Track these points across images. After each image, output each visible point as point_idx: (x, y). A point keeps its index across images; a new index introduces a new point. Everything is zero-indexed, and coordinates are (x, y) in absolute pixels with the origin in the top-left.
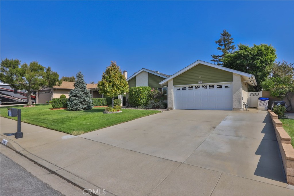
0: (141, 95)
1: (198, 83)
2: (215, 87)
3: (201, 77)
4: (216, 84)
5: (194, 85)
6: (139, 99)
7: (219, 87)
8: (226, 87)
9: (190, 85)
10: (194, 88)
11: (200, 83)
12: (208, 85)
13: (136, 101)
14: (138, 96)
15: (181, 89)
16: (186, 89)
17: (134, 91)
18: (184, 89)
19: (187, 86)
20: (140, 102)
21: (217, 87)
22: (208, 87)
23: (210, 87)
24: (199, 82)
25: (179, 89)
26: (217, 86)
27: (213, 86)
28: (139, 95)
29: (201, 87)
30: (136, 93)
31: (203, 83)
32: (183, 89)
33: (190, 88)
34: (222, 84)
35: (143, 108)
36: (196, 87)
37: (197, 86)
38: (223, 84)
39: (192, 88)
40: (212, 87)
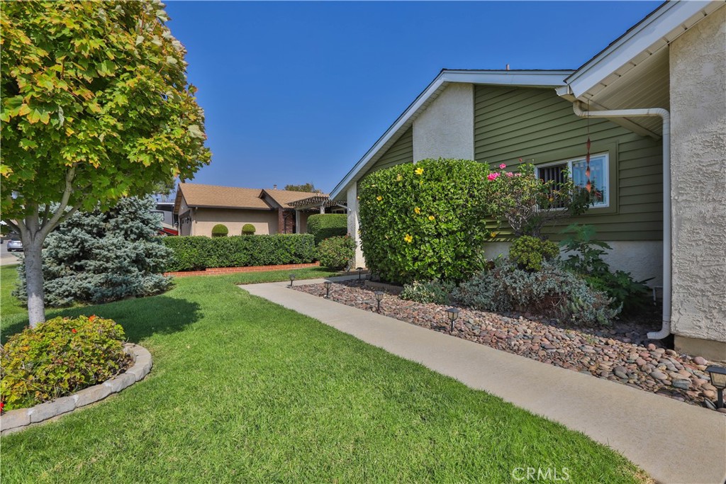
0: (417, 210)
6: (408, 239)
13: (394, 250)
14: (404, 222)
17: (382, 193)
20: (415, 259)
28: (405, 210)
30: (393, 201)
35: (431, 300)
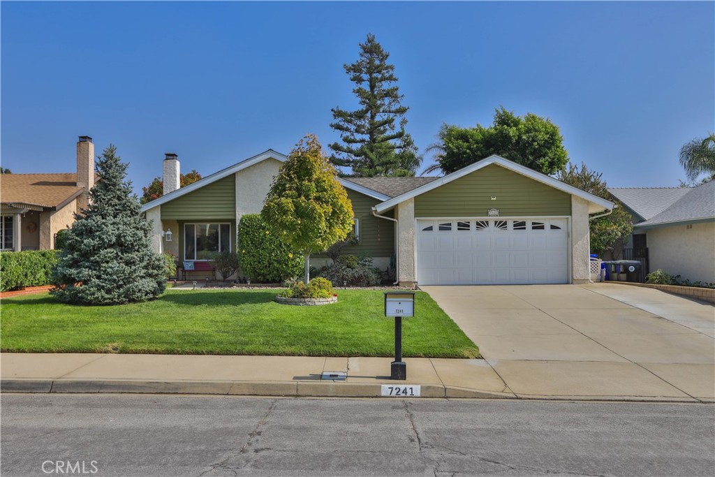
1: (487, 214)
2: (529, 226)
3: (495, 199)
4: (531, 219)
5: (473, 220)
6: (291, 255)
7: (538, 226)
8: (553, 227)
9: (463, 219)
10: (473, 226)
11: (494, 216)
12: (511, 220)
15: (436, 228)
16: (450, 229)
18: (445, 227)
19: (454, 220)
20: (293, 267)
21: (533, 228)
22: (510, 225)
23: (515, 226)
24: (490, 213)
25: (430, 229)
26: (533, 223)
27: (523, 223)
29: (492, 224)
31: (501, 214)
32: (441, 229)
33: (464, 226)
34: (545, 219)
36: (478, 224)
37: (483, 222)
38: (547, 220)
39: (469, 226)
40: (520, 226)
